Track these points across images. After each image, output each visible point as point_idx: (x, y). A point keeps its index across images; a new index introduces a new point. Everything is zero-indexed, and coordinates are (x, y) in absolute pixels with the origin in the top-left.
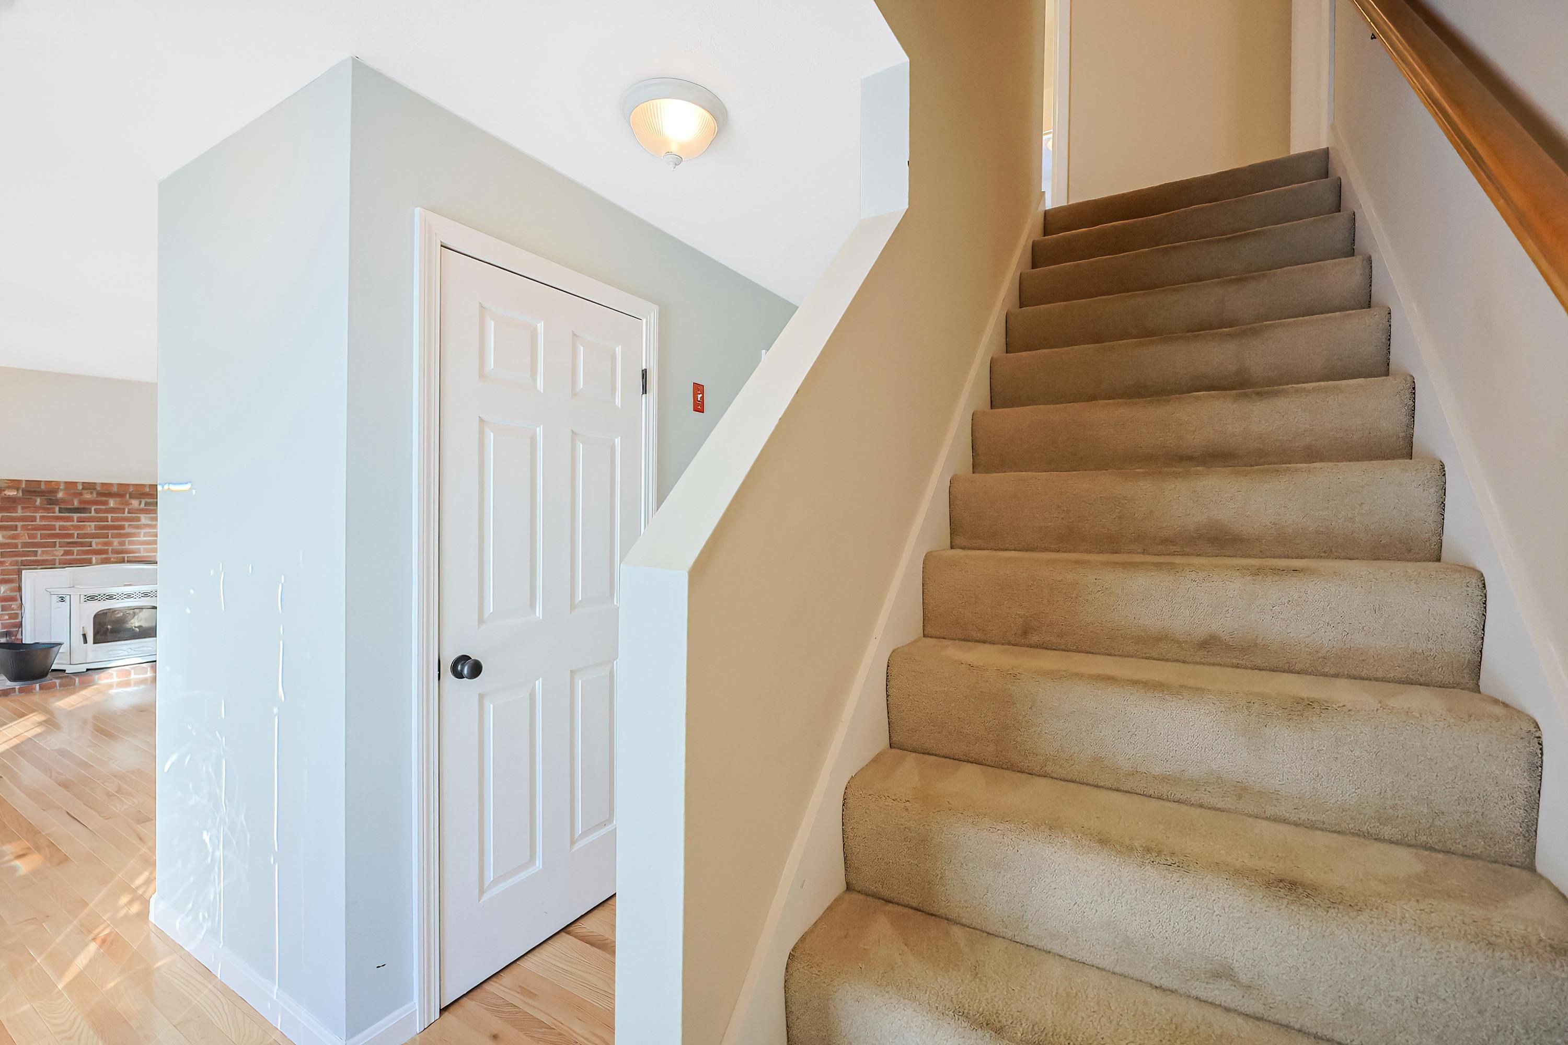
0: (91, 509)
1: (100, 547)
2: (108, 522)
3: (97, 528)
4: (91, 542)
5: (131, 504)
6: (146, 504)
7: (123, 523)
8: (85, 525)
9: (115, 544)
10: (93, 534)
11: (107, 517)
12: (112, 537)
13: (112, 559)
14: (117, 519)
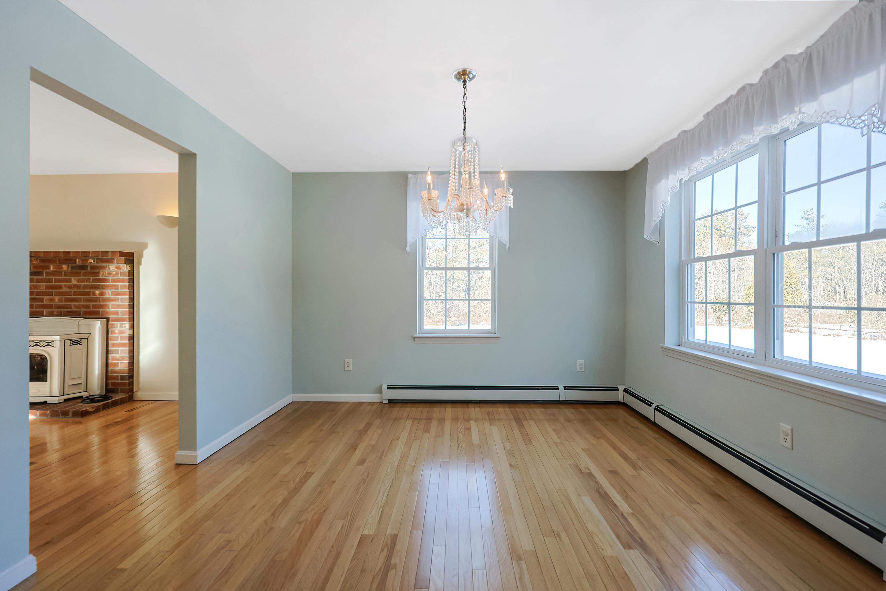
0: (43, 272)
1: (48, 303)
2: (53, 283)
3: (47, 287)
4: (43, 299)
5: (63, 268)
6: (72, 268)
7: (61, 284)
8: (40, 286)
9: (57, 300)
10: (45, 292)
11: (52, 279)
12: (55, 295)
13: (55, 313)
14: (57, 281)
